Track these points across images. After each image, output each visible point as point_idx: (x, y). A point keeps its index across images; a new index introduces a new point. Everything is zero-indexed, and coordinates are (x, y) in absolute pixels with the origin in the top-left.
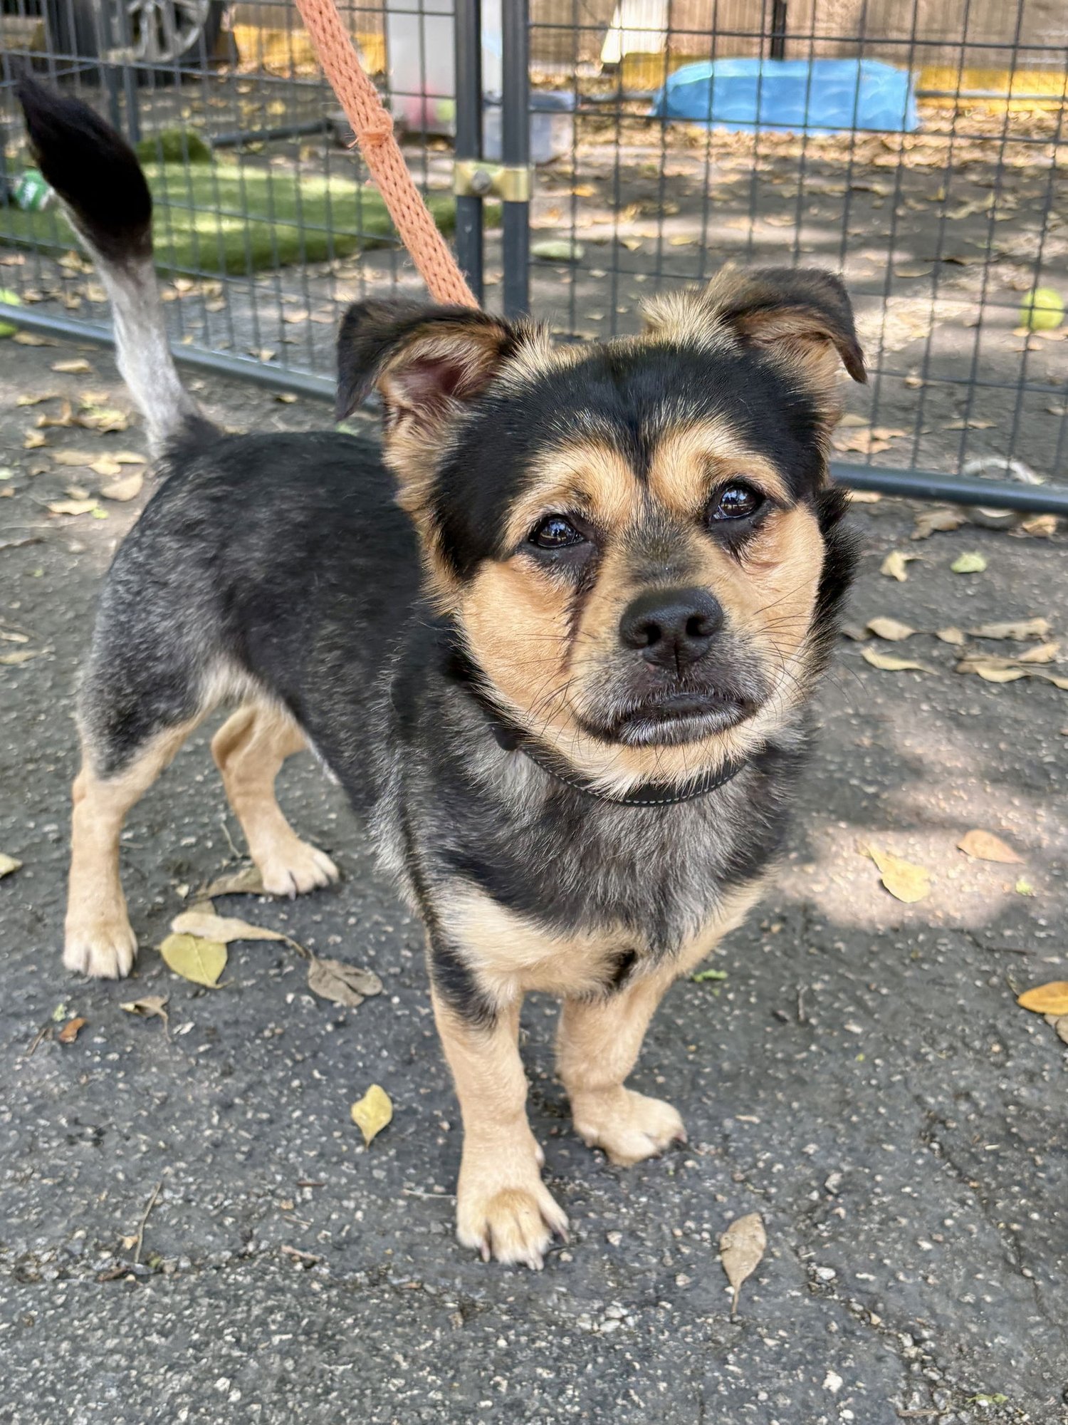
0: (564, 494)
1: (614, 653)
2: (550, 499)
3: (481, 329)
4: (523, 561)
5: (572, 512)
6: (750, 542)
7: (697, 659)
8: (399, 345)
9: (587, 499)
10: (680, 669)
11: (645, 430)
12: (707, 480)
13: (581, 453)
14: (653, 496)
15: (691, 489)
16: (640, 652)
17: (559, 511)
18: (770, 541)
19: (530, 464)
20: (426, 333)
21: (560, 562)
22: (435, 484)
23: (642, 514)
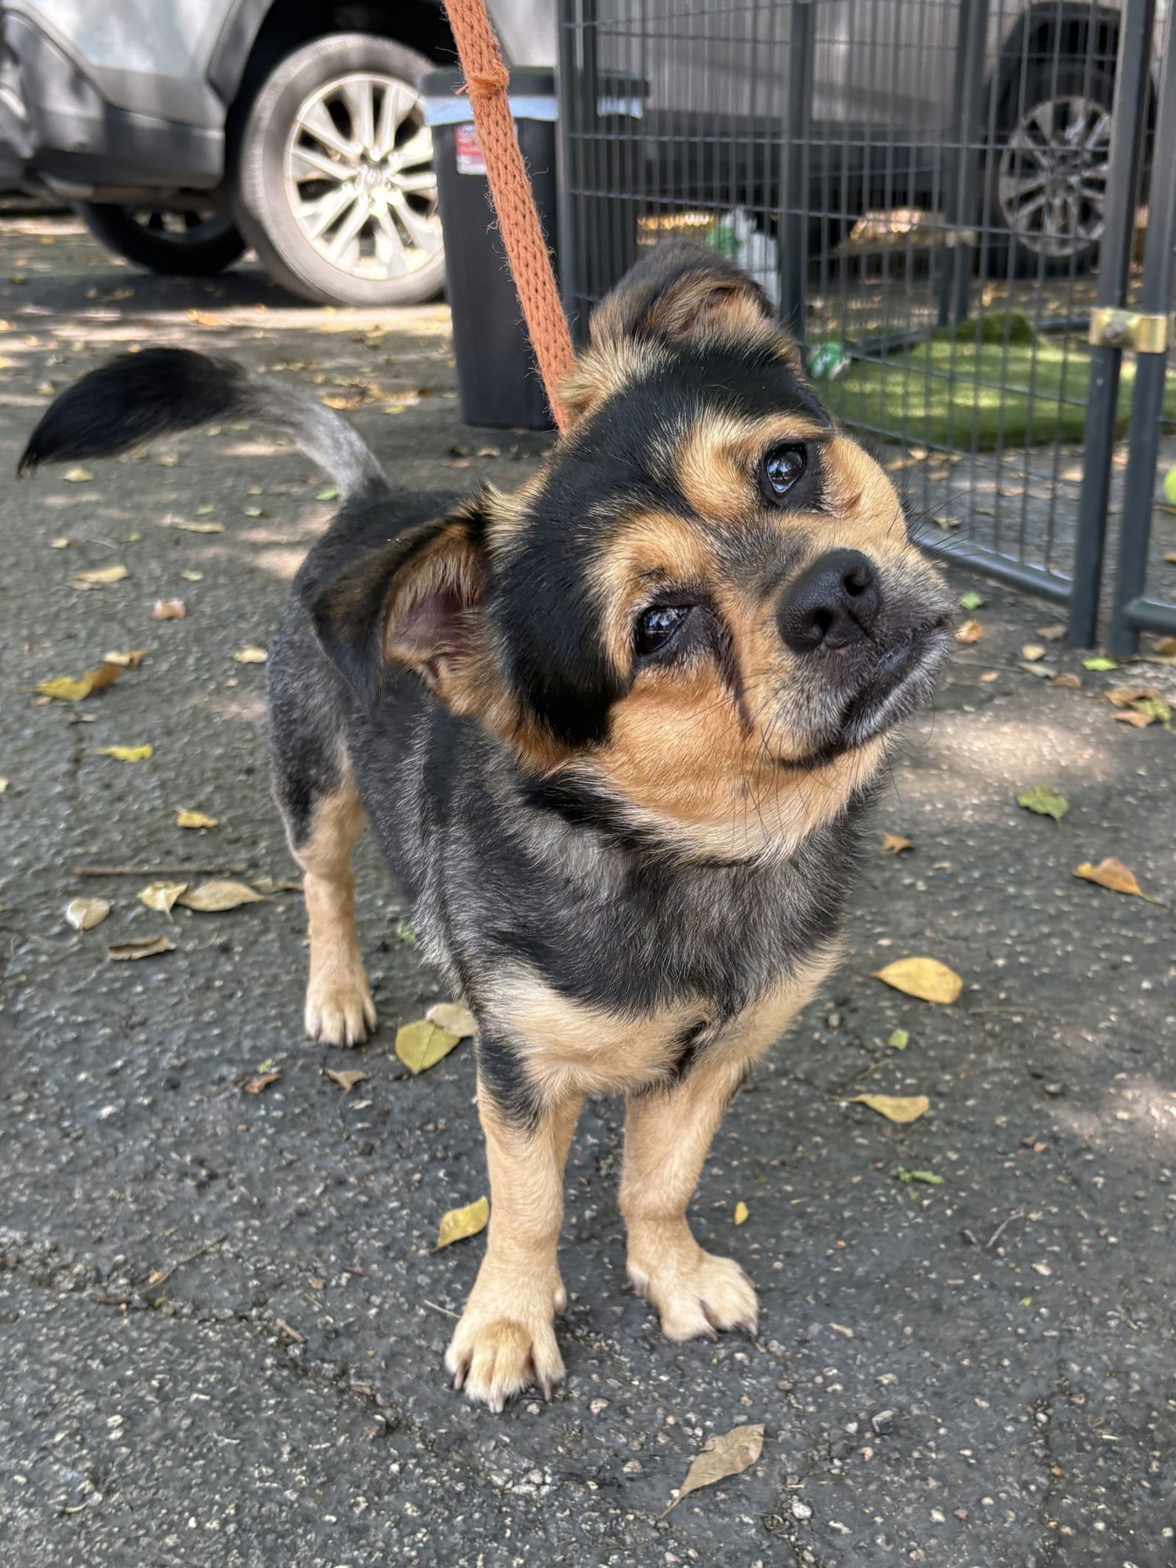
0: (637, 587)
1: (799, 668)
2: (628, 602)
3: (439, 541)
4: (648, 676)
5: (658, 596)
6: (826, 490)
7: (877, 611)
8: (383, 613)
9: (660, 573)
10: (867, 633)
11: (657, 474)
12: (742, 469)
13: (622, 540)
14: (713, 523)
15: (735, 487)
16: (823, 647)
17: (645, 605)
18: (839, 476)
19: (586, 591)
20: (398, 586)
21: (683, 648)
22: (515, 687)
23: (717, 545)
